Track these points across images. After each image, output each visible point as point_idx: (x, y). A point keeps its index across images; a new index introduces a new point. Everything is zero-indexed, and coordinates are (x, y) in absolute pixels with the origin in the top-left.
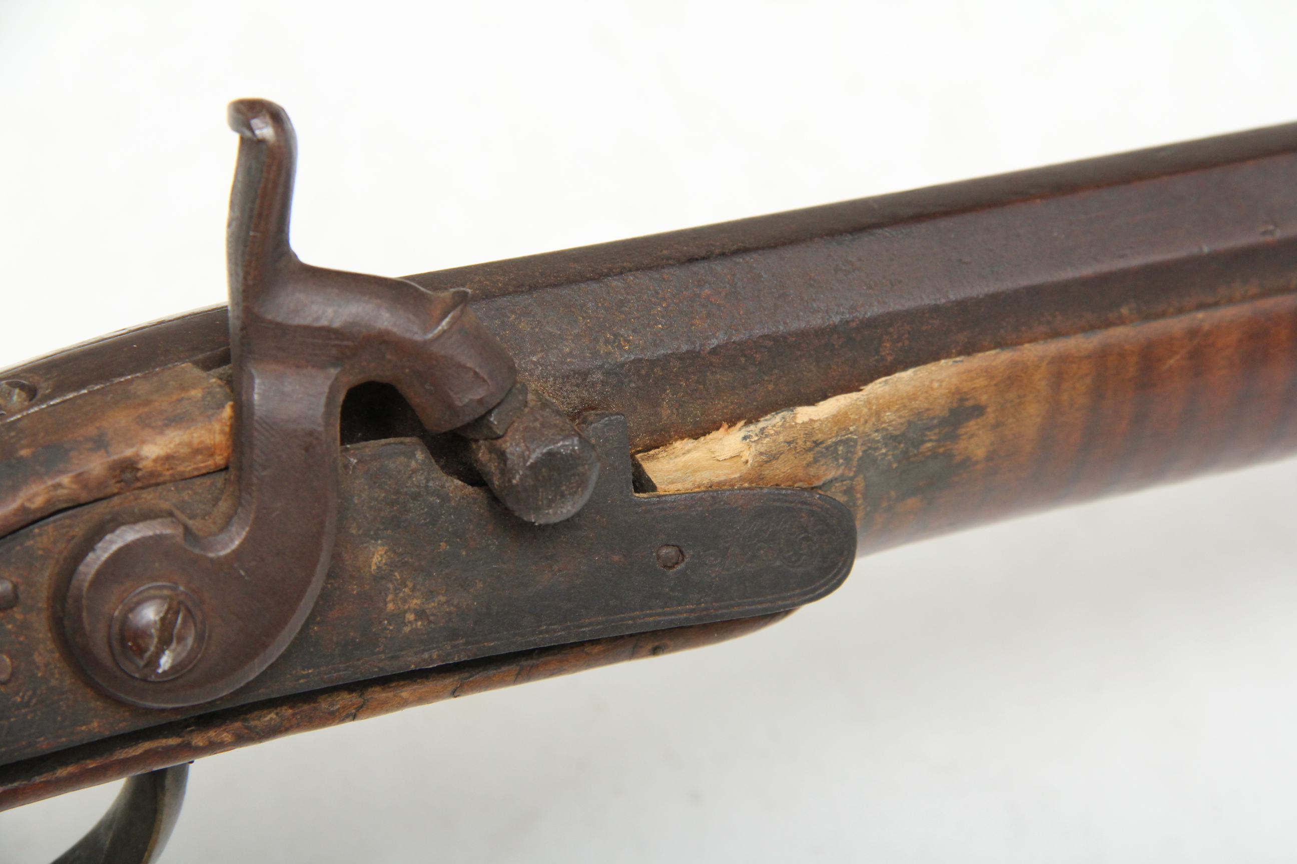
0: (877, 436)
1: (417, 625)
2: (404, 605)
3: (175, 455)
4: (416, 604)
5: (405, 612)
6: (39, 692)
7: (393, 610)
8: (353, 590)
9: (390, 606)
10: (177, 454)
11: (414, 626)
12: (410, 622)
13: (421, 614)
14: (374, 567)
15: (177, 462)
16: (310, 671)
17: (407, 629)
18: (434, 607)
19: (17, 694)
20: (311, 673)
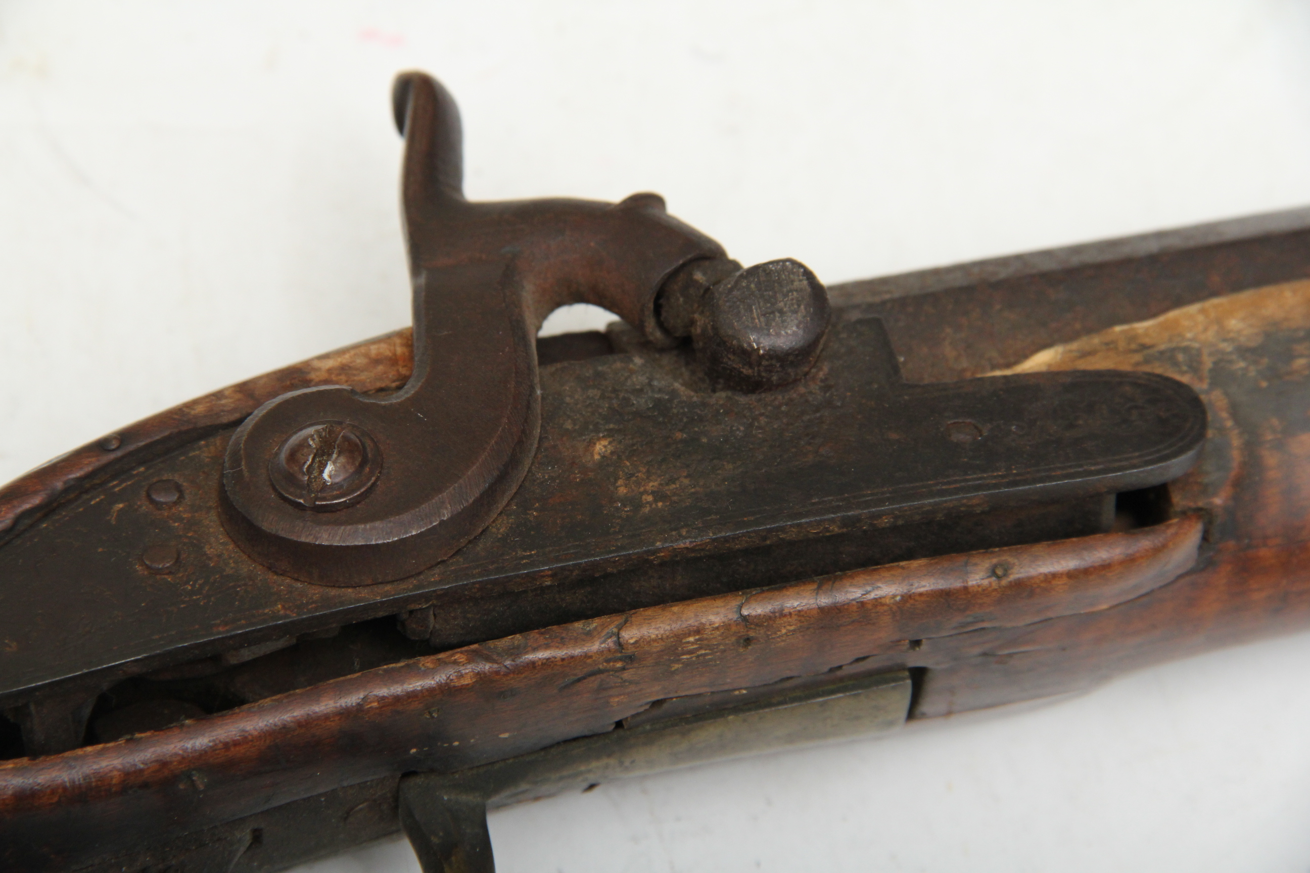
0: (1227, 347)
1: (657, 505)
2: (639, 488)
3: (351, 365)
4: (652, 486)
5: (642, 494)
6: (212, 580)
7: (627, 494)
8: (576, 478)
9: (622, 491)
10: (354, 364)
11: (654, 506)
12: (648, 503)
13: (659, 495)
14: (597, 457)
15: (354, 372)
16: (533, 552)
17: (647, 510)
18: (677, 488)
19: (187, 583)
20: (535, 554)
